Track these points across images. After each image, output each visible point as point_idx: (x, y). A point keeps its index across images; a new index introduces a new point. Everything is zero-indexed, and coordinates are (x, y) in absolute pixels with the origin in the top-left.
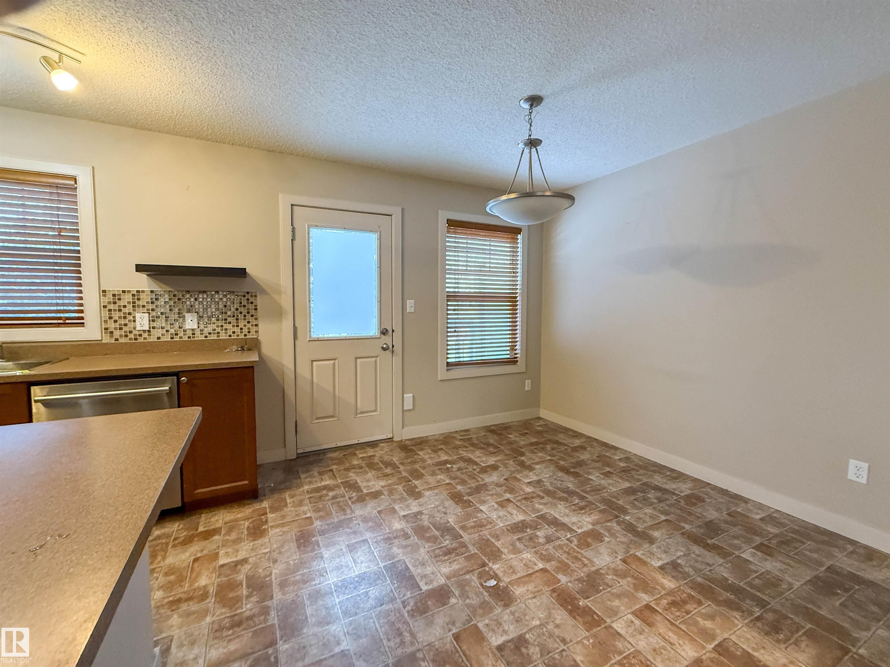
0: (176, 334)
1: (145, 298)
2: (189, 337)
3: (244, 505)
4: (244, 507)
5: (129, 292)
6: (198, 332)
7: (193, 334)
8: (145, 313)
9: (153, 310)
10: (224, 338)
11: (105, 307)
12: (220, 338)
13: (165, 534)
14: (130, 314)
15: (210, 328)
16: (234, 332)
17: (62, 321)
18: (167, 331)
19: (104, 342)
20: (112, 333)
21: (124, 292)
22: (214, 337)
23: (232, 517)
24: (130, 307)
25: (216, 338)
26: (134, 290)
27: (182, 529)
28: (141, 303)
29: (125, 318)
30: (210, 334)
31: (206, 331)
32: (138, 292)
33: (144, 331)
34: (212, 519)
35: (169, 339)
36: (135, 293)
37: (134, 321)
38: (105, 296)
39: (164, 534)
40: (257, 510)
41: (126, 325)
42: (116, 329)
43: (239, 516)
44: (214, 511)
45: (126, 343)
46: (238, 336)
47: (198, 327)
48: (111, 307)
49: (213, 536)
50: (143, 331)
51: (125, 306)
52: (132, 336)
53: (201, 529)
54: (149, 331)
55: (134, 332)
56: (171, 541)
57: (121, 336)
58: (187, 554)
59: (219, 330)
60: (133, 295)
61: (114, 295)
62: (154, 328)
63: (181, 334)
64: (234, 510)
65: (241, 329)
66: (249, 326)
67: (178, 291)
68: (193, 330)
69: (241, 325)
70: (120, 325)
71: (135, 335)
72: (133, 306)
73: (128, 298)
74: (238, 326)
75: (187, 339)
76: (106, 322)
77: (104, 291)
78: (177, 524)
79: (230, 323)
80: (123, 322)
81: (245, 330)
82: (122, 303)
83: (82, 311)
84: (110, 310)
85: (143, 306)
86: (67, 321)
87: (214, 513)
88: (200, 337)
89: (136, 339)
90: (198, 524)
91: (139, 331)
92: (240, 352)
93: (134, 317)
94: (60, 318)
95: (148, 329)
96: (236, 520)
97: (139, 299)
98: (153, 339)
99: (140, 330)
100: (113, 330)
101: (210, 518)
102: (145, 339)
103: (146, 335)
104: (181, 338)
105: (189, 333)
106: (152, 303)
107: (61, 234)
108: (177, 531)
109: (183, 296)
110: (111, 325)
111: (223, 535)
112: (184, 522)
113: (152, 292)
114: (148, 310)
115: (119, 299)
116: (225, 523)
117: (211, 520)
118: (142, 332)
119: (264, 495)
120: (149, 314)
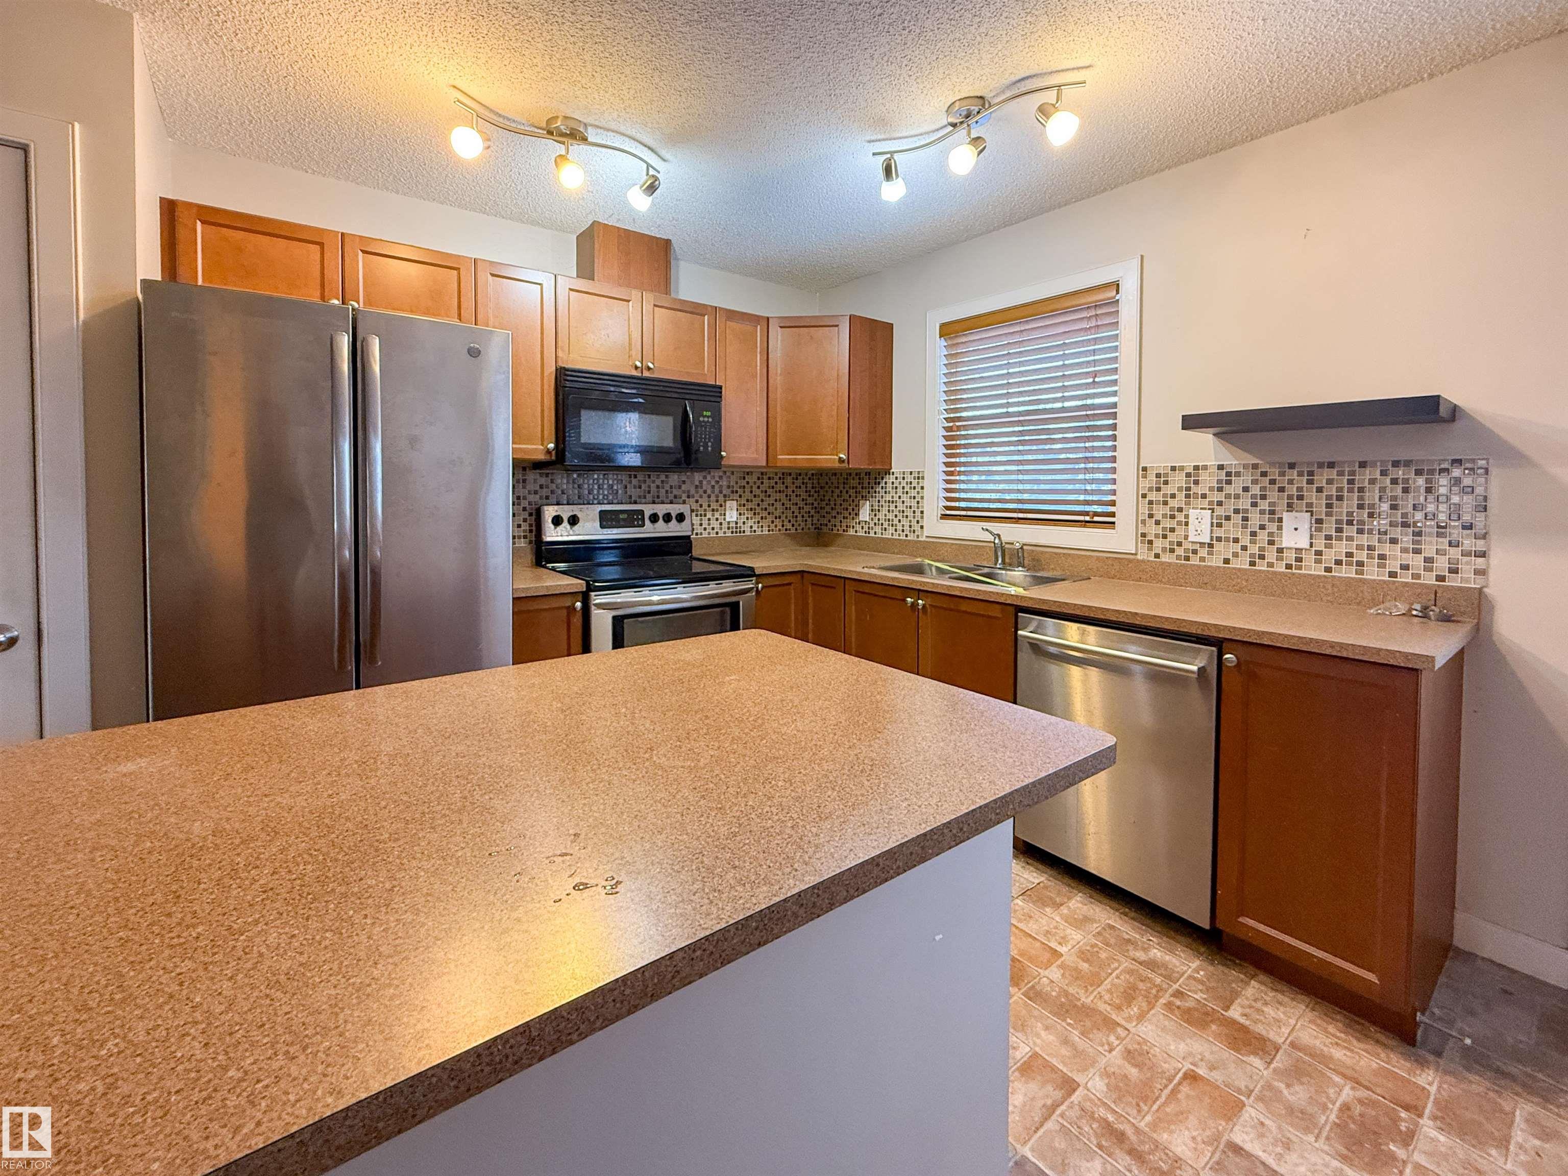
0: (1262, 557)
1: (1208, 480)
2: (1289, 566)
3: (1364, 1036)
4: (1359, 1040)
5: (1182, 468)
6: (1309, 559)
7: (1299, 560)
8: (1205, 509)
9: (1220, 504)
10: (1375, 577)
11: (1144, 496)
12: (1365, 577)
13: (1166, 968)
14: (1180, 510)
15: (1341, 548)
16: (1405, 567)
17: (1088, 518)
18: (1244, 548)
19: (1139, 557)
20: (1150, 542)
21: (1173, 469)
22: (1347, 572)
23: (1317, 1043)
24: (1181, 496)
25: (1354, 575)
26: (1189, 465)
27: (1201, 982)
28: (1199, 489)
29: (1173, 517)
30: (1338, 562)
31: (1329, 556)
32: (1196, 468)
33: (1202, 544)
34: (1268, 1010)
35: (1247, 567)
36: (1191, 471)
37: (1187, 524)
38: (1145, 477)
39: (1165, 966)
40: (1396, 1076)
41: (1172, 530)
42: (1157, 536)
43: (1338, 1054)
44: (1282, 992)
45: (1170, 564)
46: (1416, 576)
47: (1311, 545)
48: (1153, 496)
49: (1255, 1054)
50: (1200, 543)
51: (1173, 496)
52: (1180, 551)
53: (1235, 1013)
54: (1211, 546)
55: (1187, 545)
56: (1170, 991)
57: (1164, 550)
58: (1182, 1047)
59: (1363, 556)
60: (1188, 475)
61: (1158, 476)
62: (1219, 539)
63: (1271, 556)
64: (1331, 1029)
65: (1428, 560)
66: (1455, 553)
67: (1272, 464)
68: (1299, 550)
69: (1429, 549)
70: (1164, 529)
71: (1186, 550)
72: (1188, 496)
73: (1179, 480)
74: (1417, 551)
75: (1283, 569)
76: (1143, 522)
77: (1145, 469)
78: (1196, 963)
79: (1394, 541)
80: (1168, 523)
81: (1442, 564)
82: (1169, 490)
83: (1113, 503)
84: (1151, 502)
85: (1204, 496)
86: (1096, 519)
87: (1280, 996)
88: (1312, 568)
89: (1187, 558)
90: (1235, 995)
91: (1193, 542)
92: (1416, 620)
93: (1187, 516)
94: (1086, 513)
95: (1208, 540)
96: (1325, 1059)
97: (1196, 482)
98: (1216, 561)
99: (1196, 543)
100: (1153, 538)
101: (1266, 1004)
102: (1202, 559)
103: (1203, 552)
104: (1270, 565)
105: (1290, 557)
106: (1220, 489)
107: (1097, 380)
108: (1190, 977)
109: (1282, 474)
110: (1152, 530)
111: (1275, 1070)
112: (1211, 968)
113: (1221, 467)
114: (1211, 503)
115: (1166, 483)
116: (1293, 1045)
117: (1265, 1009)
118: (1197, 547)
119: (1439, 1054)
120: (1213, 510)
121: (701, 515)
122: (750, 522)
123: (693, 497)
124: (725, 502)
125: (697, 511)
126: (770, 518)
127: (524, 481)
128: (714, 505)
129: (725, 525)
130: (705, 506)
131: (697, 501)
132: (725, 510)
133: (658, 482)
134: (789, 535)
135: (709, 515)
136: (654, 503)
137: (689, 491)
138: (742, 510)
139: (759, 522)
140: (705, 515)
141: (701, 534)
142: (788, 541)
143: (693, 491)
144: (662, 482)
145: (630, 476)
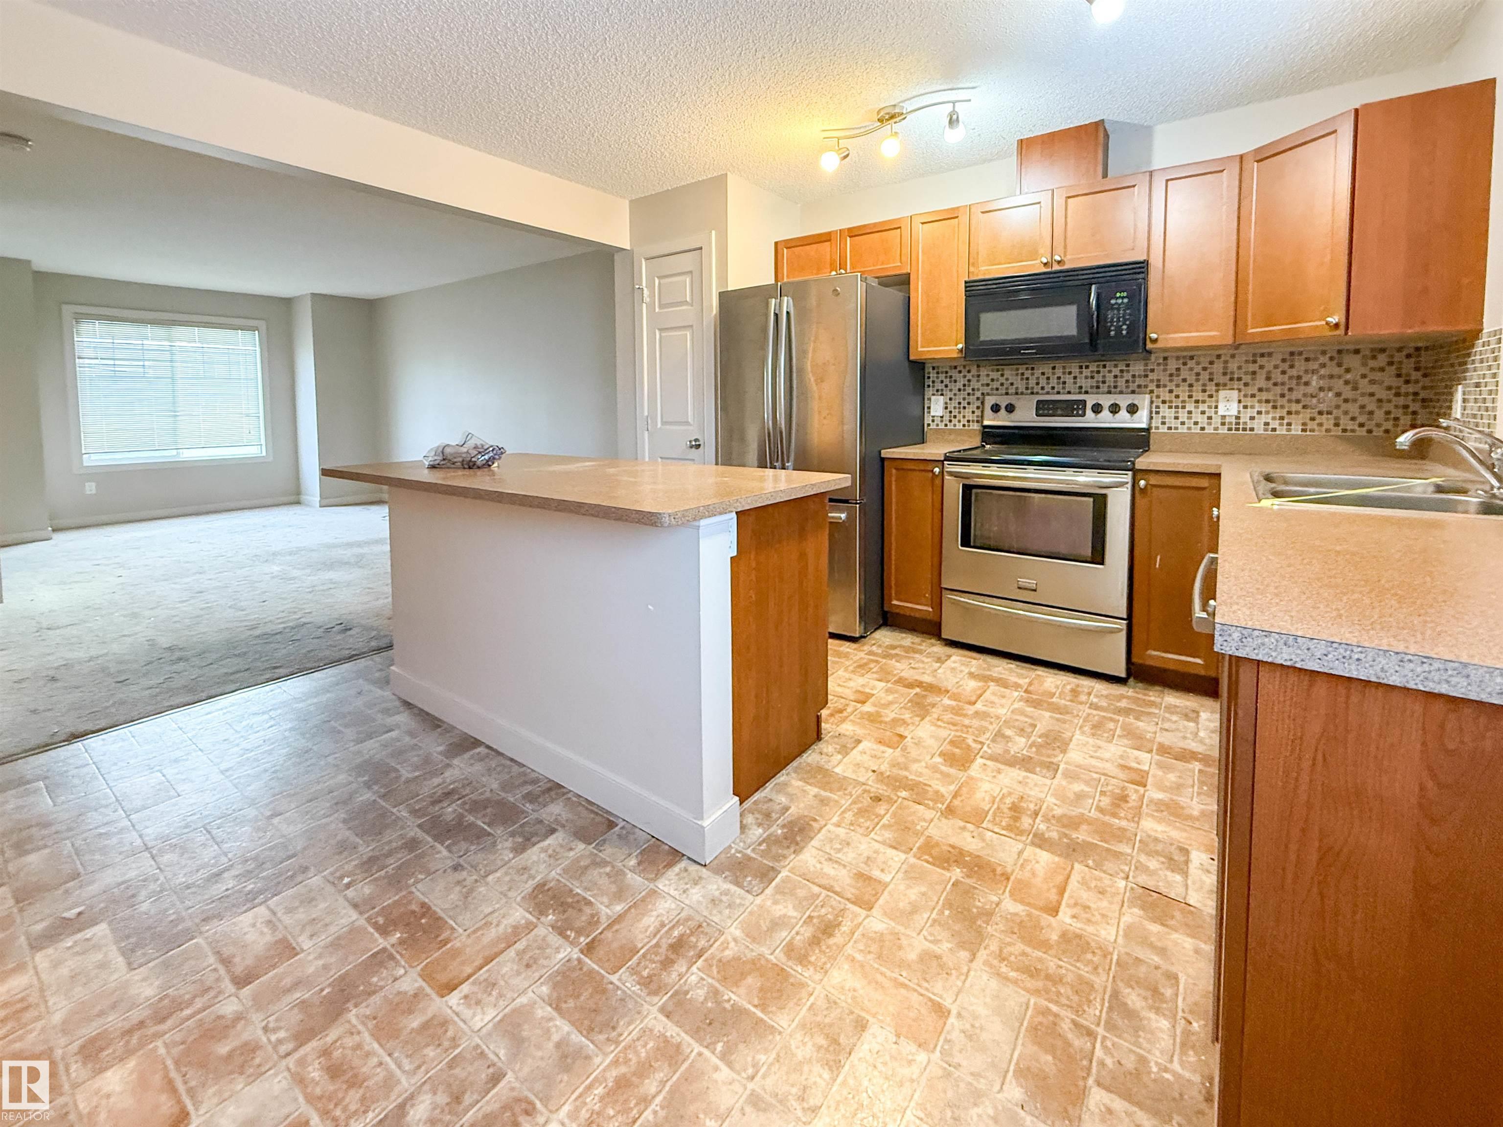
121: (1177, 407)
122: (1264, 418)
123: (1165, 386)
124: (1217, 391)
125: (1171, 402)
126: (1308, 413)
127: (979, 376)
128: (1200, 396)
129: (1217, 421)
130: (1184, 396)
131: (1171, 391)
132: (1217, 401)
133: (1116, 371)
134: (1348, 440)
135: (1190, 406)
136: (1109, 392)
137: (1159, 380)
138: (1249, 402)
139: (1282, 418)
140: (1184, 407)
141: (1176, 428)
142: (1341, 447)
143: (1165, 379)
144: (1122, 371)
145: (1081, 367)
